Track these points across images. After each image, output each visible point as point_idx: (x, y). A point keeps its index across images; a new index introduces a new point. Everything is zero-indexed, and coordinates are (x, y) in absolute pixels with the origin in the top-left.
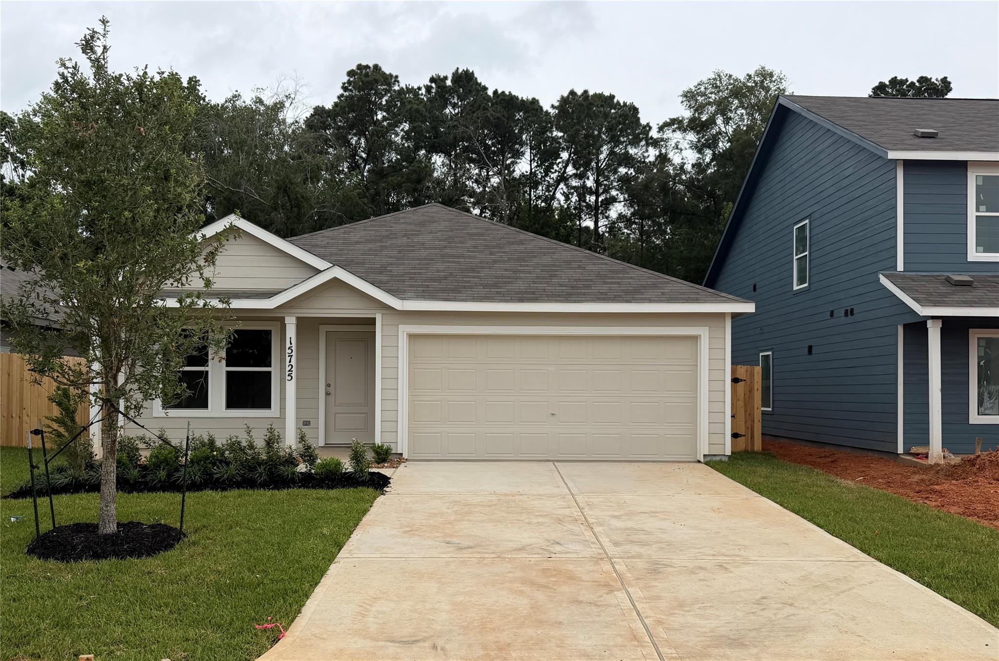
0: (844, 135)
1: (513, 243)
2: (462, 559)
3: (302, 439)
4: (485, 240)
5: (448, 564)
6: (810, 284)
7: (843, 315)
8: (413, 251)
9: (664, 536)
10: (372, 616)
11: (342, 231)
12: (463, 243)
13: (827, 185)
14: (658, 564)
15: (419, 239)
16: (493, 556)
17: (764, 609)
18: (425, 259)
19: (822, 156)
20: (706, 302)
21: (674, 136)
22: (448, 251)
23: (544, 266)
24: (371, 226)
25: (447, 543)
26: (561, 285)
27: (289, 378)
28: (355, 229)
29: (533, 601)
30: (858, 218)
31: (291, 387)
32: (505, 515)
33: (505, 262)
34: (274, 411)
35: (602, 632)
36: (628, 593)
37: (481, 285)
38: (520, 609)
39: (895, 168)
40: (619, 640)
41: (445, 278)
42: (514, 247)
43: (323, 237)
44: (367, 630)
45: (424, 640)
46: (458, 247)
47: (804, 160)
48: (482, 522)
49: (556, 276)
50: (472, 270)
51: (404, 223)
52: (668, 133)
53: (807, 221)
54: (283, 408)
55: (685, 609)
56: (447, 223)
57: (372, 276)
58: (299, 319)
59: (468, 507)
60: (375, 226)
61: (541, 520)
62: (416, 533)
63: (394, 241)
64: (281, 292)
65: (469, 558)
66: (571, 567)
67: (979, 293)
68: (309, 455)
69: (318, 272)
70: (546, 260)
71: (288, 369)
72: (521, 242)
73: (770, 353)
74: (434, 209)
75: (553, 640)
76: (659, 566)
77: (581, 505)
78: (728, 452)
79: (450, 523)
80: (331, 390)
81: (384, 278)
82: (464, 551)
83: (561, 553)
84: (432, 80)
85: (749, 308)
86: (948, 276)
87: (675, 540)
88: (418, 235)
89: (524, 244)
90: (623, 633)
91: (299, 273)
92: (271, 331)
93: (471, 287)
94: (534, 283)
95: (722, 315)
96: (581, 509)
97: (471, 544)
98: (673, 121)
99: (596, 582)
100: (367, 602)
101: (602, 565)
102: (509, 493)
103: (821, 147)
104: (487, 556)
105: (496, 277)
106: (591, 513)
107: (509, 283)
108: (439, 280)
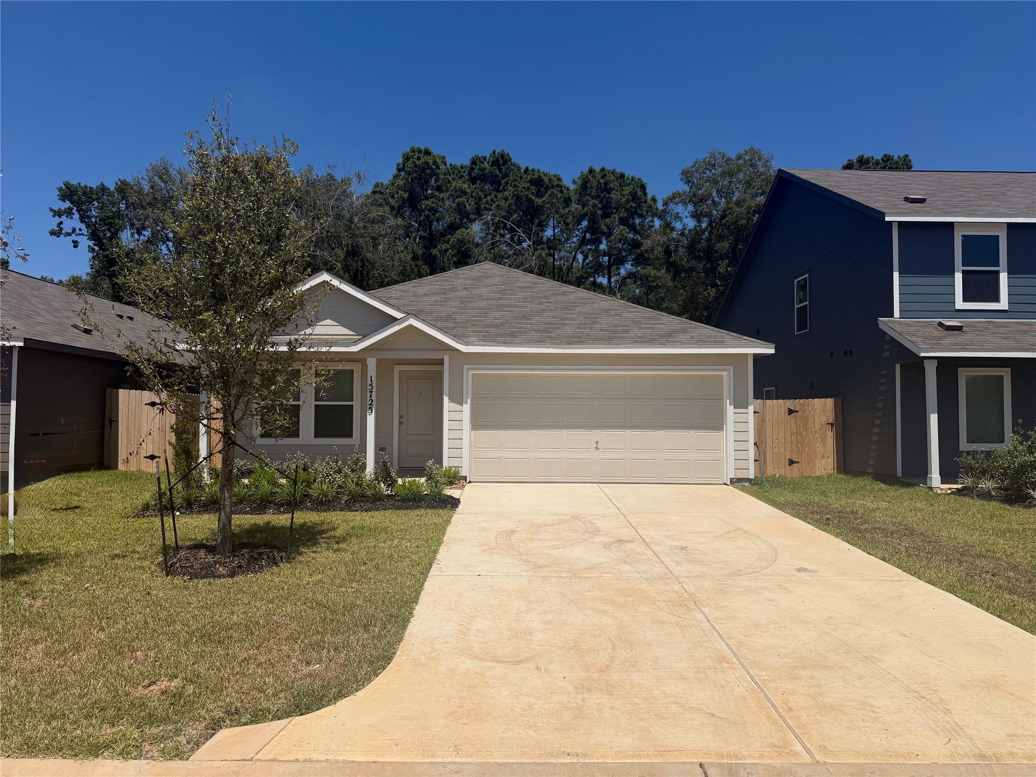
0: (843, 202)
4: (533, 292)
5: (530, 582)
6: (810, 329)
7: (842, 355)
9: (718, 556)
10: (473, 634)
12: (515, 295)
13: (824, 245)
15: (477, 291)
17: (834, 629)
18: (484, 308)
19: (820, 220)
20: (731, 344)
21: (676, 208)
22: (502, 302)
23: (586, 314)
24: (435, 281)
27: (370, 411)
29: (618, 621)
30: (855, 272)
31: (371, 419)
34: (355, 440)
39: (891, 229)
44: (471, 649)
46: (510, 299)
47: (803, 224)
50: (525, 318)
53: (807, 276)
54: (364, 437)
55: (762, 629)
56: (500, 279)
57: (439, 324)
59: (534, 527)
64: (364, 337)
65: (548, 576)
66: (643, 587)
67: (968, 336)
69: (396, 320)
71: (369, 403)
73: (773, 388)
74: (488, 266)
75: (648, 662)
77: (634, 525)
78: (752, 476)
80: (403, 420)
82: (542, 570)
84: (473, 161)
85: (770, 349)
86: (940, 322)
90: (711, 655)
91: (379, 321)
92: (352, 371)
95: (745, 356)
96: (635, 529)
97: (546, 563)
98: (675, 196)
99: (671, 602)
100: (465, 620)
101: (672, 585)
102: (566, 512)
103: (818, 213)
105: (545, 324)
106: (645, 533)
107: (558, 328)
108: (497, 326)
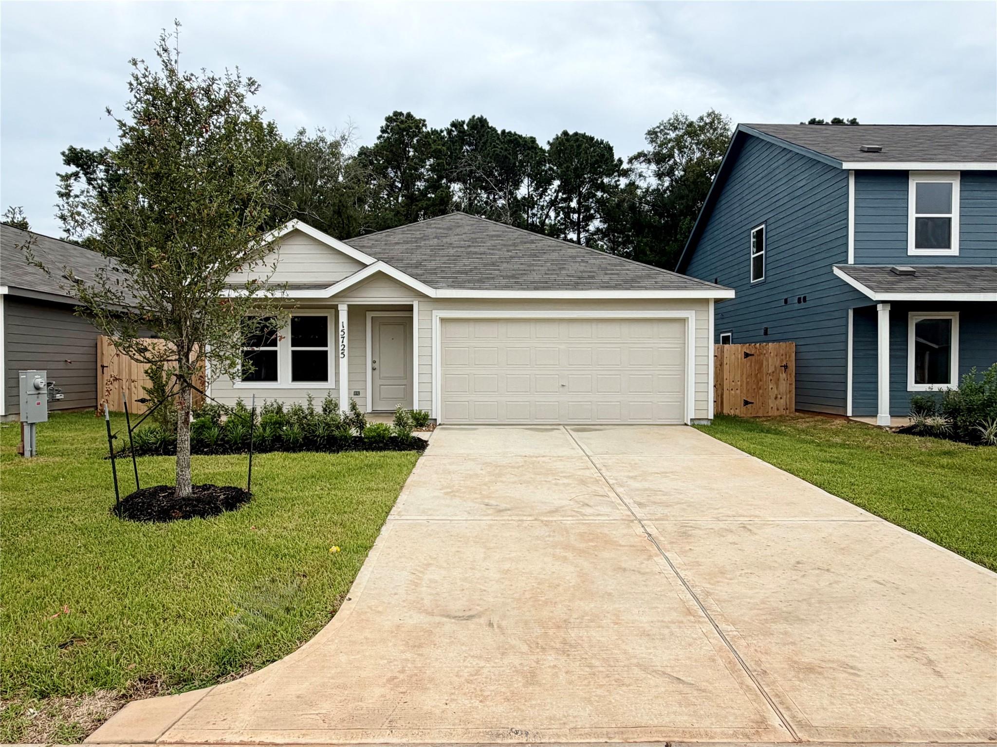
0: (800, 152)
1: (525, 243)
2: (503, 522)
3: (353, 407)
4: (502, 240)
5: (491, 526)
6: (766, 278)
7: (797, 301)
8: (443, 249)
9: (681, 497)
10: (425, 585)
11: (384, 234)
12: (484, 243)
13: (781, 196)
14: (686, 526)
15: (448, 240)
16: (530, 518)
17: (804, 576)
18: (453, 256)
19: (777, 171)
20: (693, 289)
21: (640, 167)
22: (472, 249)
23: (553, 260)
24: (408, 230)
25: (487, 505)
26: (569, 276)
27: (342, 356)
28: (394, 233)
29: (578, 569)
30: (811, 221)
31: (344, 362)
32: (533, 476)
33: (519, 257)
34: (330, 384)
35: (654, 606)
36: (667, 558)
37: (501, 276)
38: (568, 578)
39: (847, 177)
40: (674, 615)
41: (471, 271)
42: (528, 245)
43: (369, 239)
44: (421, 602)
45: (479, 615)
46: (480, 246)
47: (761, 176)
48: (514, 483)
49: (564, 268)
50: (493, 264)
51: (435, 228)
52: (636, 165)
53: (763, 226)
54: (337, 381)
55: (728, 576)
56: (469, 227)
57: (409, 270)
58: (350, 307)
59: (499, 468)
60: (411, 230)
61: (566, 481)
62: (457, 494)
63: (427, 242)
64: (334, 284)
65: (509, 520)
66: (606, 531)
67: (922, 281)
68: (359, 421)
69: (365, 266)
70: (554, 256)
71: (341, 348)
72: (532, 242)
73: (730, 334)
74: (459, 217)
75: (609, 615)
76: (687, 528)
77: (598, 466)
78: (711, 416)
79: (485, 484)
80: (376, 365)
81: (420, 272)
82: (502, 513)
83: (593, 515)
84: (453, 125)
85: (730, 294)
86: (893, 268)
87: (692, 500)
88: (446, 237)
89: (535, 243)
90: (676, 606)
91: (349, 268)
92: (326, 317)
93: (493, 278)
94: (546, 274)
95: (706, 301)
96: (599, 470)
97: (508, 506)
98: (640, 155)
99: (633, 546)
100: (418, 568)
101: (634, 528)
102: (532, 454)
103: (776, 164)
104: (525, 518)
105: (514, 270)
106: (609, 474)
107: (525, 274)
108: (466, 273)
